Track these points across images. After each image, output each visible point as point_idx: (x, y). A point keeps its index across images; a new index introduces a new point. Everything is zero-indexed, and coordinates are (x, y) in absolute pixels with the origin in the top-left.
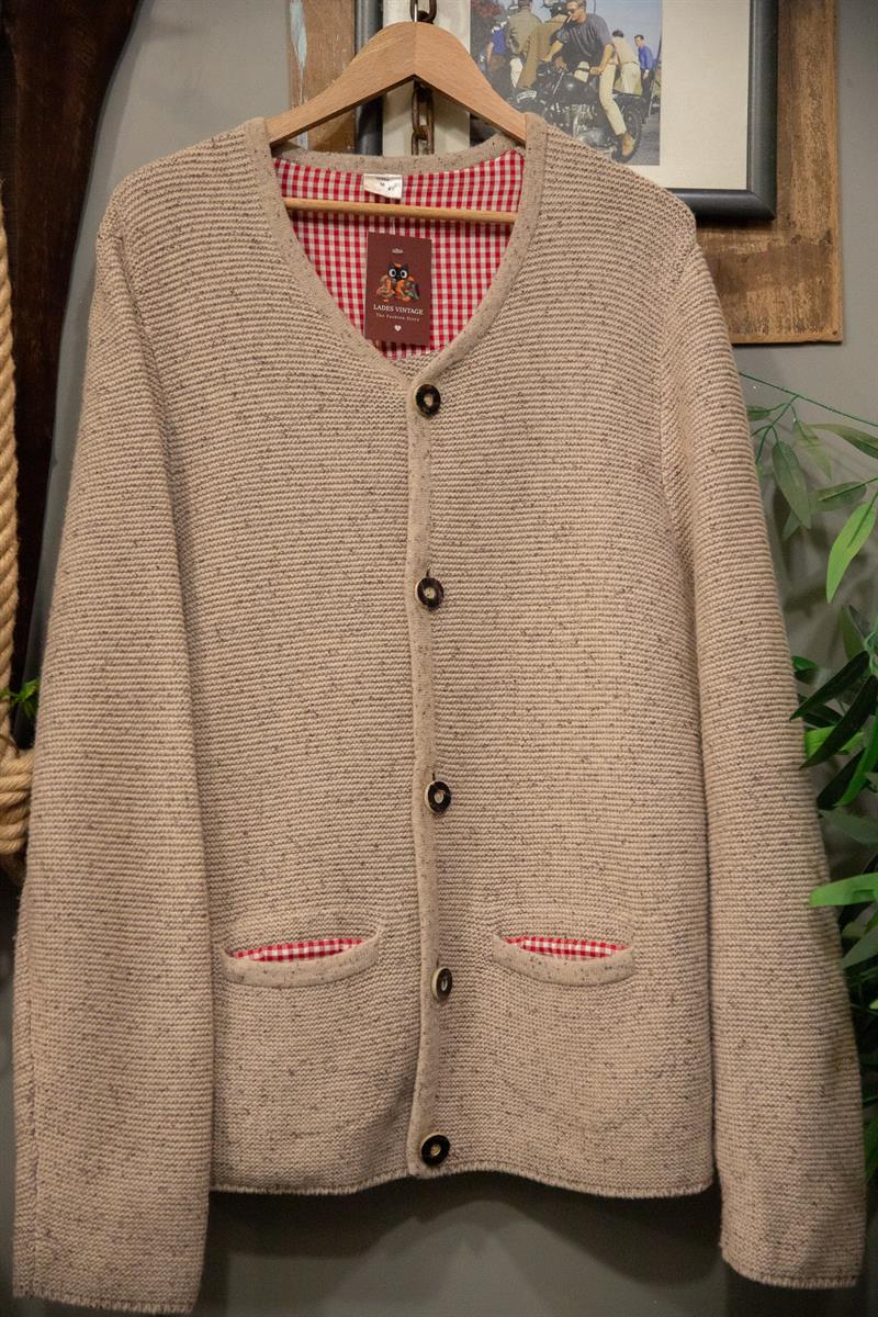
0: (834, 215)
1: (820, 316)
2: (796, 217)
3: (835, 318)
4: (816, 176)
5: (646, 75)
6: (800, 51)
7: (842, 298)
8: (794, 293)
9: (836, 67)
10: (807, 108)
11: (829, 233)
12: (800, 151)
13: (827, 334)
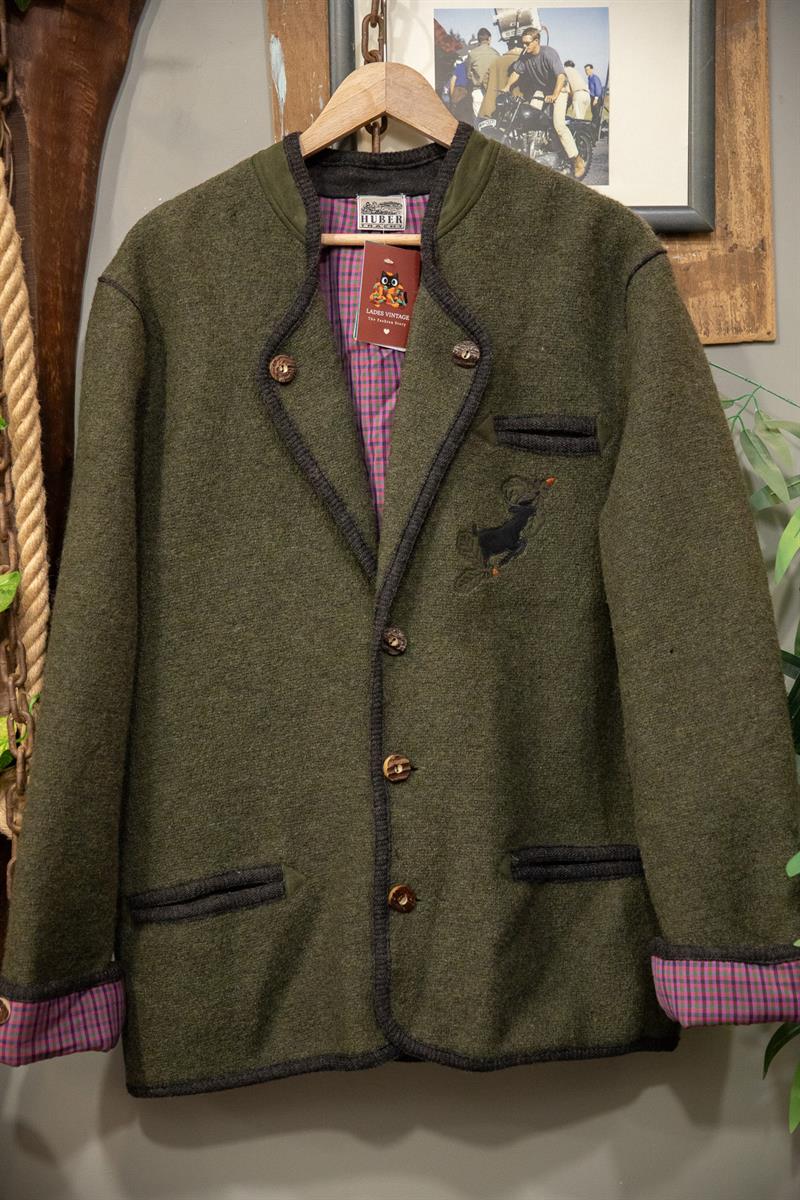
0: (767, 224)
1: (757, 316)
2: (733, 227)
3: (769, 318)
4: (751, 189)
5: (595, 102)
6: (736, 73)
7: (775, 300)
8: (732, 297)
9: (769, 87)
10: (742, 125)
11: (762, 241)
12: (737, 166)
13: (762, 334)
